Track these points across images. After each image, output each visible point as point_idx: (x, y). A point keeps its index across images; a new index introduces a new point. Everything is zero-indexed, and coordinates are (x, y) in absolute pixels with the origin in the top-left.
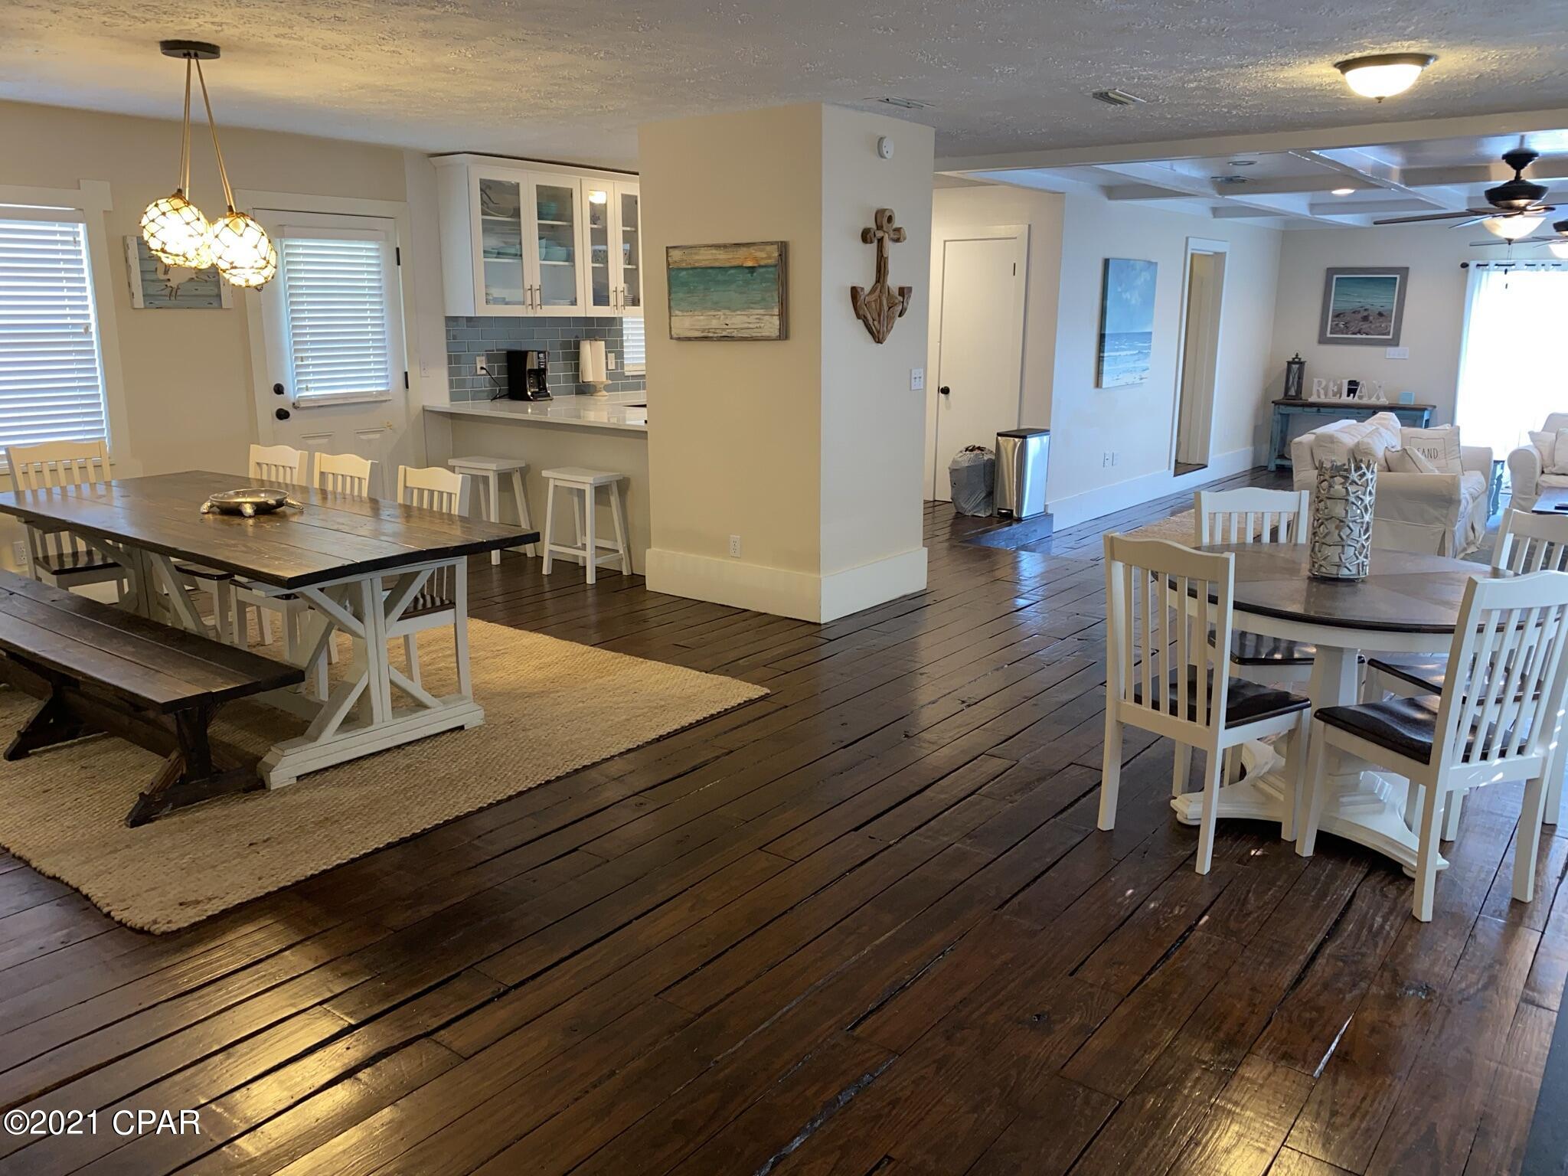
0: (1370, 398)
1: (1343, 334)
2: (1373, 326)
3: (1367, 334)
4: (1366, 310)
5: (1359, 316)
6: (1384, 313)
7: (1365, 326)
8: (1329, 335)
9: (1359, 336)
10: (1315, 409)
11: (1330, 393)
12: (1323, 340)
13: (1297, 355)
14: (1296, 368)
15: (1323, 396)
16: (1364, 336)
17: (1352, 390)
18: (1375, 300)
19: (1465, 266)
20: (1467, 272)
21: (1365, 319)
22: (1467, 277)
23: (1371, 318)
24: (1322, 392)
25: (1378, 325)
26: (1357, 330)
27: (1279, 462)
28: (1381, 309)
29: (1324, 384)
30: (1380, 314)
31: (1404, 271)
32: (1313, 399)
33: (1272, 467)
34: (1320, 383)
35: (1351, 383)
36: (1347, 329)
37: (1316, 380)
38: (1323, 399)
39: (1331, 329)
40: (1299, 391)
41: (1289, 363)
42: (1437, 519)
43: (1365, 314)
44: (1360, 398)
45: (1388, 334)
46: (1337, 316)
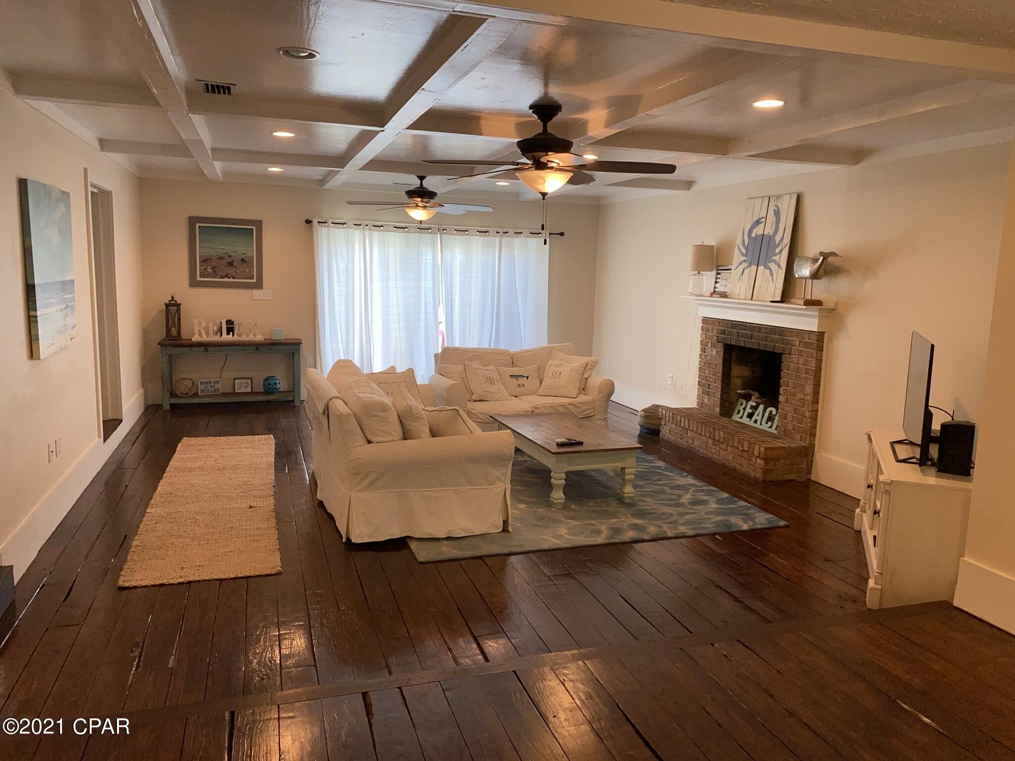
0: (248, 336)
1: (211, 277)
2: (238, 271)
3: (234, 278)
4: (229, 256)
5: (224, 262)
6: (246, 260)
7: (231, 271)
8: (199, 279)
9: (226, 280)
10: (202, 349)
11: (211, 332)
12: (194, 283)
13: (173, 298)
14: (173, 309)
15: (204, 336)
16: (231, 280)
17: (230, 330)
18: (237, 248)
19: (308, 222)
20: (311, 227)
21: (231, 264)
22: (312, 232)
23: (235, 264)
24: (203, 332)
25: (242, 270)
26: (224, 274)
27: (173, 401)
28: (244, 256)
29: (204, 324)
30: (243, 260)
31: (259, 224)
32: (196, 338)
33: (167, 407)
34: (200, 323)
35: (229, 322)
36: (214, 274)
37: (196, 321)
38: (205, 338)
39: (200, 273)
40: (179, 332)
41: (167, 305)
42: (499, 479)
43: (230, 260)
44: (240, 335)
45: (252, 278)
46: (204, 261)
